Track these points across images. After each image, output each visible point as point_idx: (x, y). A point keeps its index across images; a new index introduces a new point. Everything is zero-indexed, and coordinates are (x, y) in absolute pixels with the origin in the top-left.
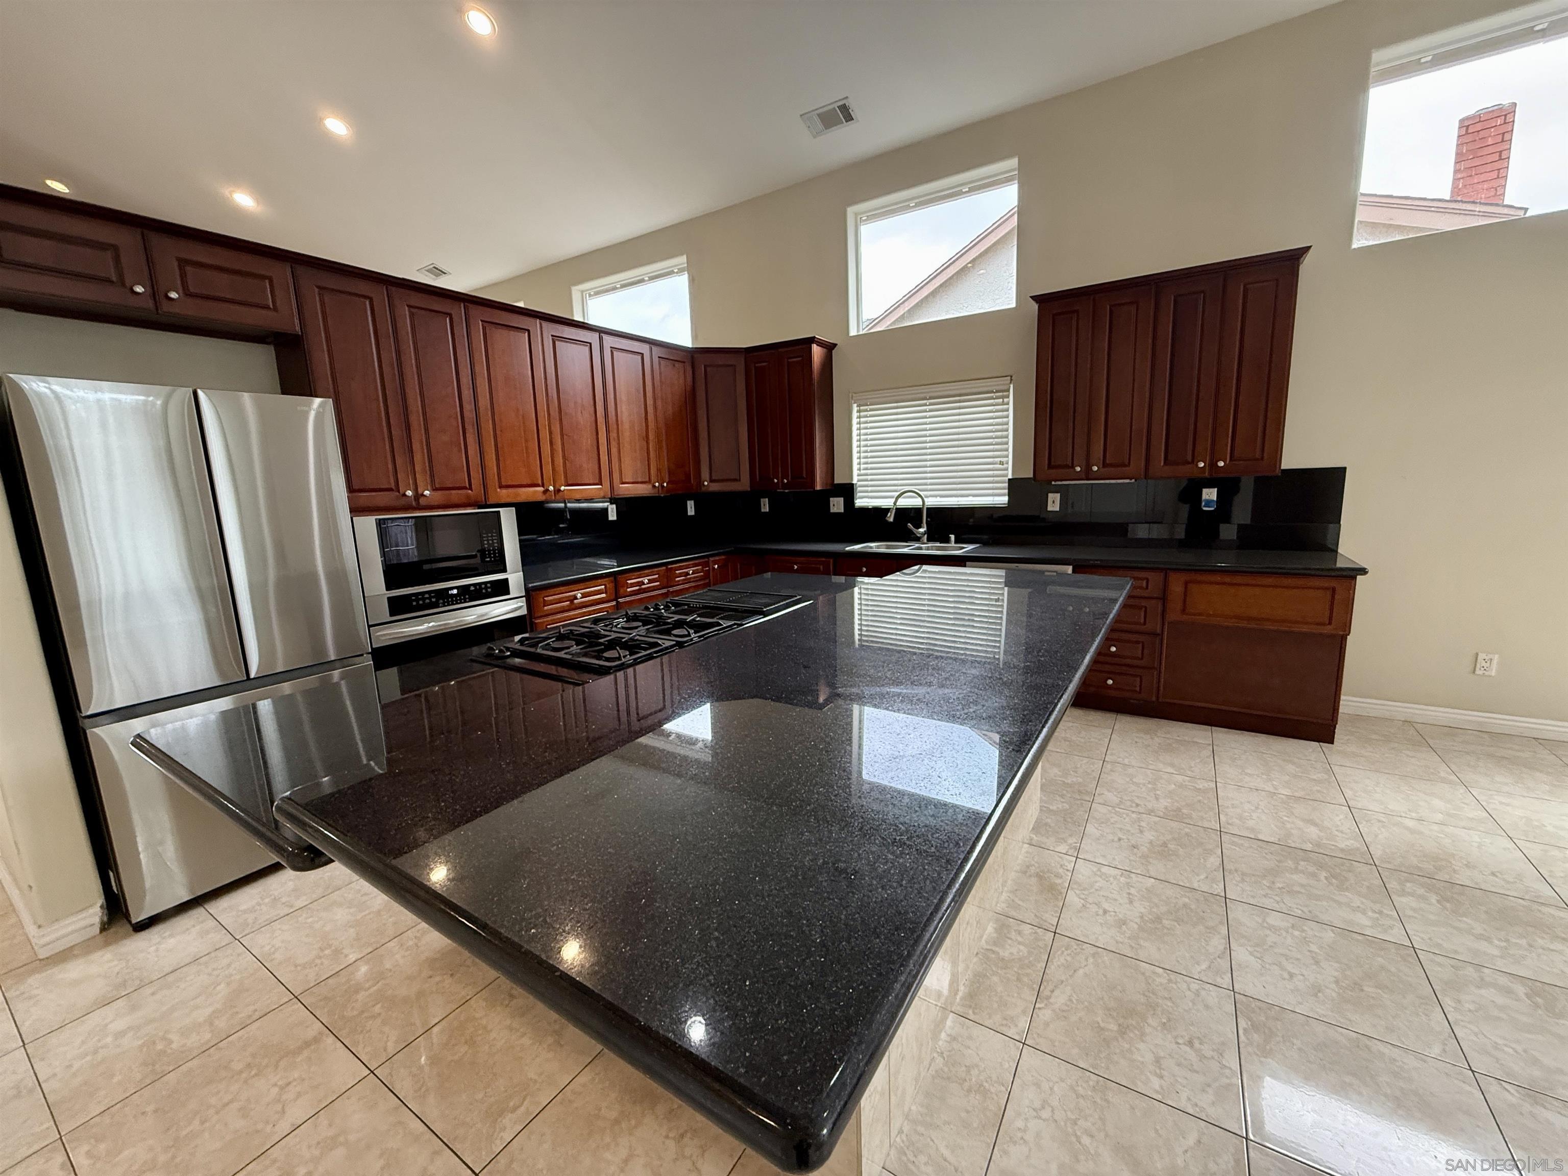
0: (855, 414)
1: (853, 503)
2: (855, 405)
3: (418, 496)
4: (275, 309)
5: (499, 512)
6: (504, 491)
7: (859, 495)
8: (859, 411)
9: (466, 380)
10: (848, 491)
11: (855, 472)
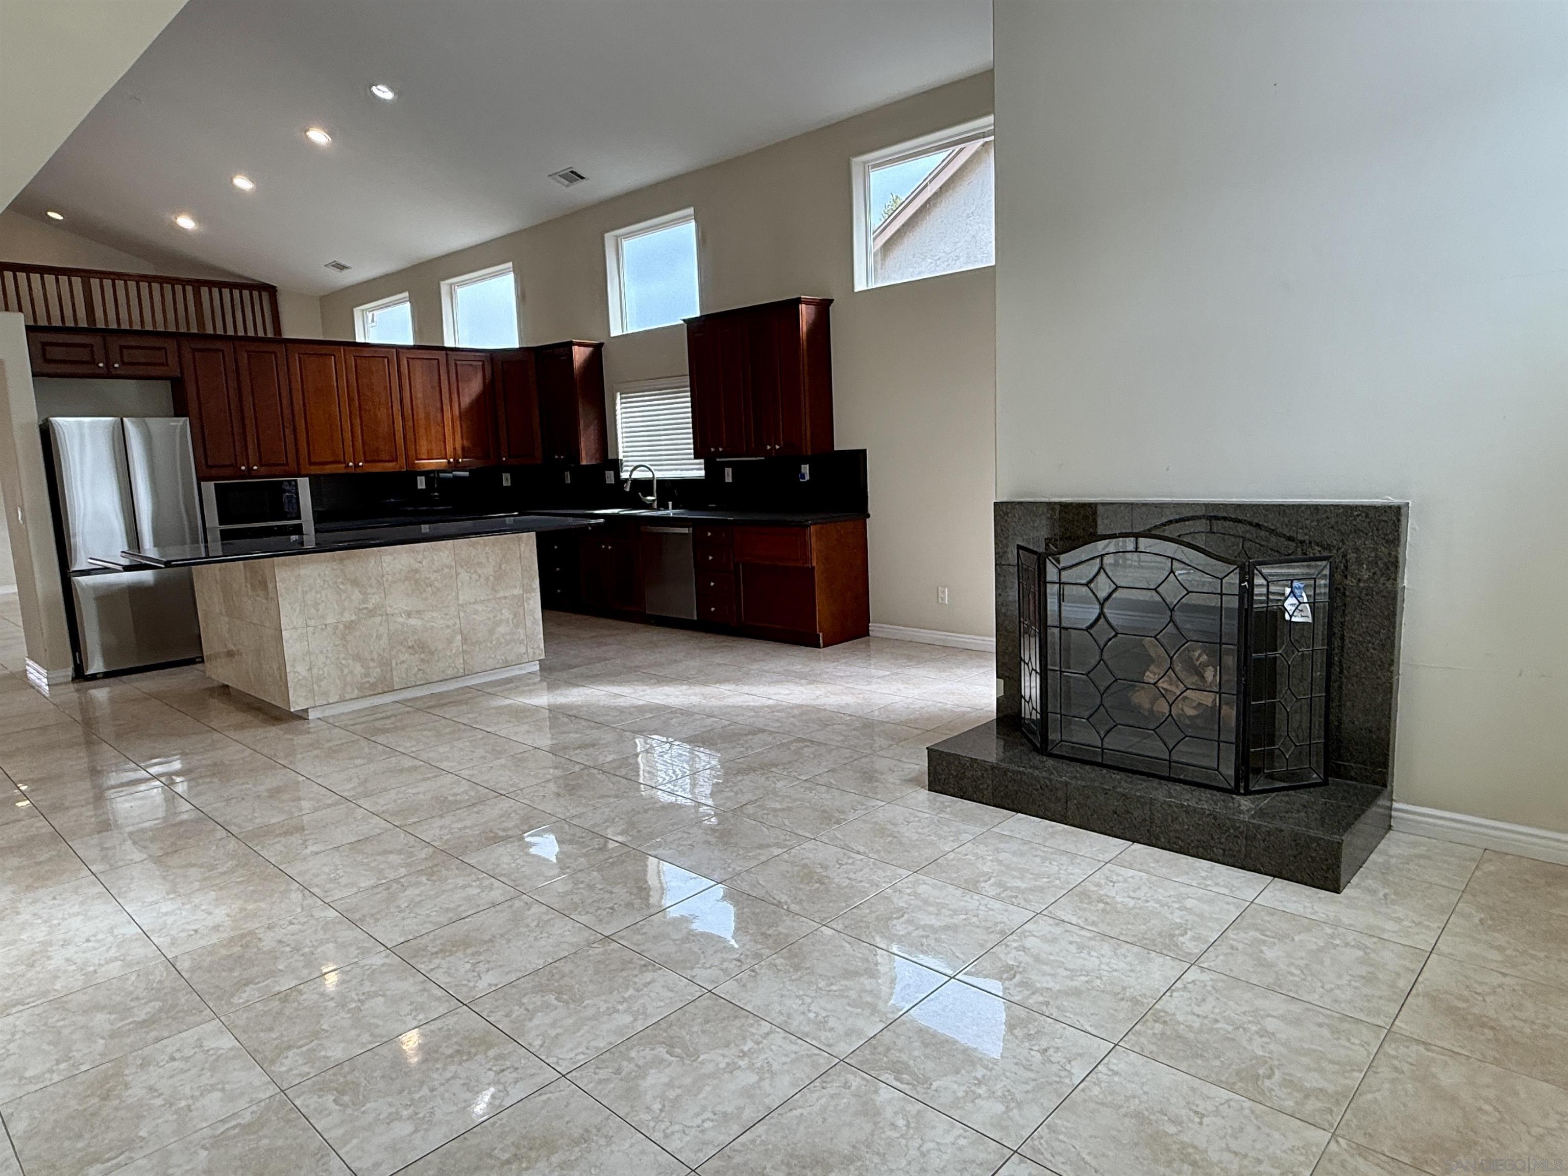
0: (618, 401)
1: (619, 476)
2: (618, 394)
3: (250, 469)
4: (167, 365)
5: (296, 481)
6: (312, 467)
7: (625, 468)
8: (621, 398)
9: (285, 393)
10: (616, 465)
11: (620, 450)
